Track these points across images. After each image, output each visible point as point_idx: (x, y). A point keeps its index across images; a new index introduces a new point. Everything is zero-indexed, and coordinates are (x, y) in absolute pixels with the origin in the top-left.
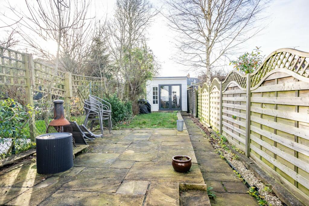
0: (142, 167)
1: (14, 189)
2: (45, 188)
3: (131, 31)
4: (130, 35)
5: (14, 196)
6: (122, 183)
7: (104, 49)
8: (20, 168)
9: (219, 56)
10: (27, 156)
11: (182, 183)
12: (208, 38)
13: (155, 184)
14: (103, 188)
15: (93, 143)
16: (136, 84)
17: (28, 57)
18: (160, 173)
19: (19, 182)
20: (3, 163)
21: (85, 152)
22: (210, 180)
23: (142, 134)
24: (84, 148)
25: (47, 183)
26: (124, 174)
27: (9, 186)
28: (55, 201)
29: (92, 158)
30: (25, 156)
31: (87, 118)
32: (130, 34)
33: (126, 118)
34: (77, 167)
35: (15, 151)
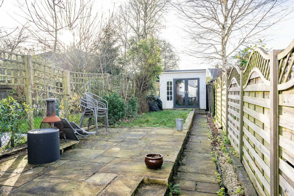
0: (119, 162)
1: (6, 174)
2: (29, 175)
3: (146, 18)
4: (145, 23)
5: (5, 179)
6: (94, 174)
7: (114, 41)
8: (15, 159)
9: (238, 45)
10: (24, 149)
11: (146, 178)
12: (223, 26)
13: (122, 177)
14: (76, 177)
15: (86, 140)
16: (144, 79)
17: (27, 58)
18: (133, 168)
19: (11, 169)
20: (2, 154)
21: (74, 148)
22: (187, 179)
23: (138, 133)
24: (74, 143)
25: (33, 171)
26: (99, 167)
27: (3, 172)
28: (34, 184)
29: (78, 153)
30: (21, 148)
31: (83, 115)
32: (145, 21)
33: (130, 116)
34: (62, 159)
35: (13, 144)
